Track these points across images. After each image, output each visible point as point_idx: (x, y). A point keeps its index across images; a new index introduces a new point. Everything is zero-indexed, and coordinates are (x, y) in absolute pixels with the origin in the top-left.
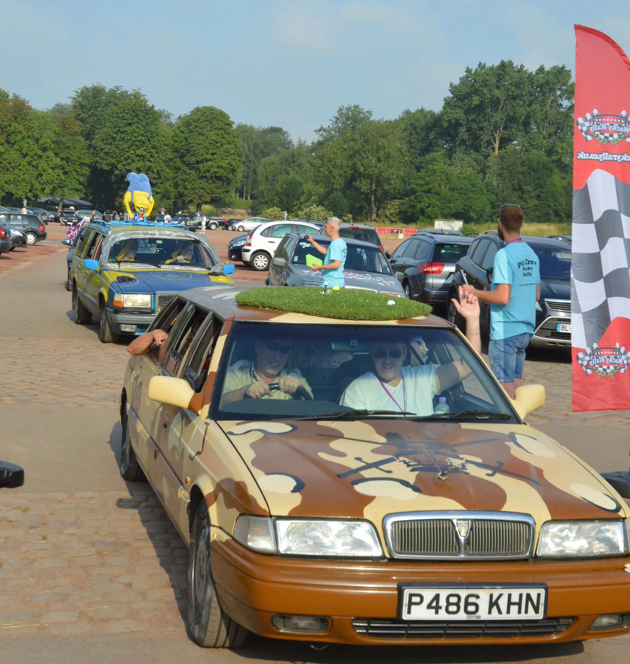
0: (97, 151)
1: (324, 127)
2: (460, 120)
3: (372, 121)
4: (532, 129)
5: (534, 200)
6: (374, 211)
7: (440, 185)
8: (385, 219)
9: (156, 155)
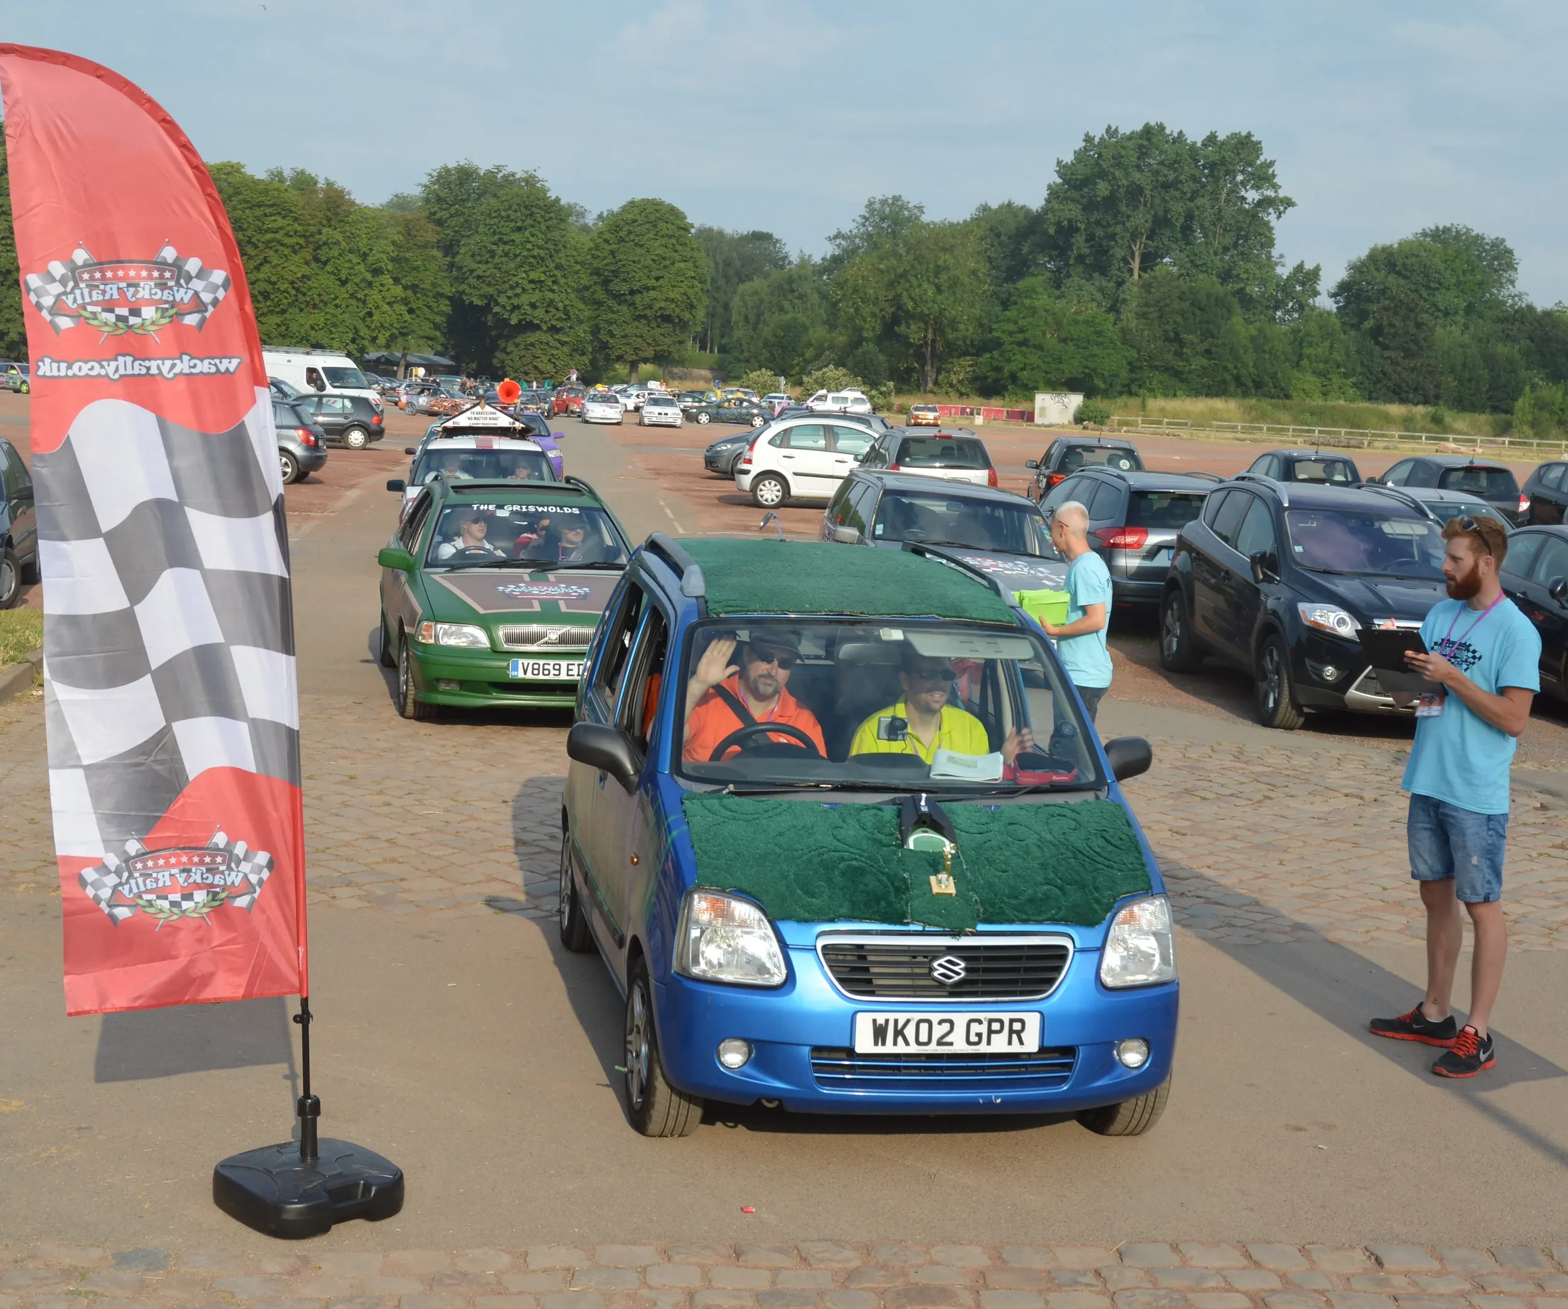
0: (464, 273)
1: (843, 232)
2: (1076, 221)
3: (924, 224)
4: (1196, 238)
5: (1200, 358)
6: (930, 375)
7: (1043, 333)
8: (950, 390)
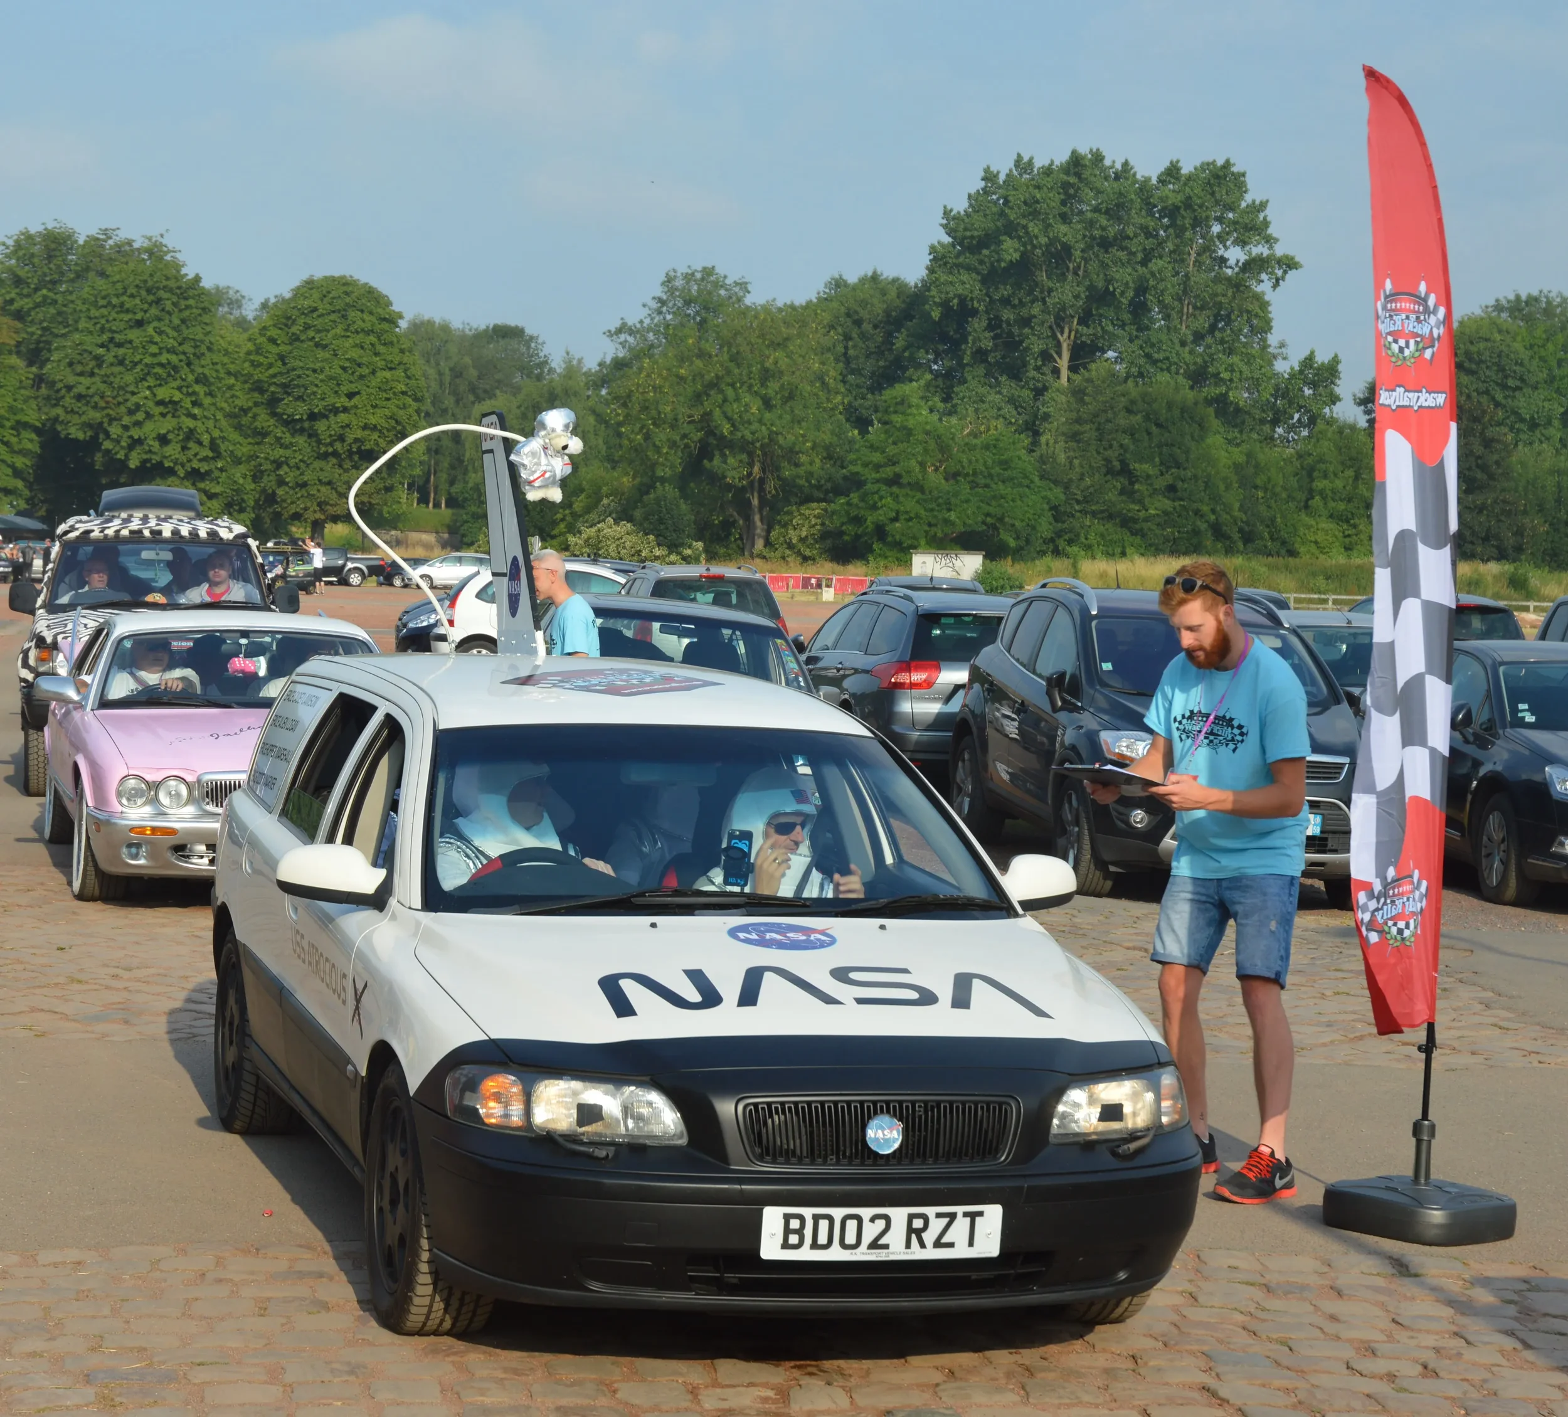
0: (58, 391)
1: (630, 323)
2: (972, 299)
3: (748, 307)
4: (1152, 321)
5: (1160, 497)
6: (758, 531)
7: (922, 465)
8: (788, 552)
9: (207, 401)
